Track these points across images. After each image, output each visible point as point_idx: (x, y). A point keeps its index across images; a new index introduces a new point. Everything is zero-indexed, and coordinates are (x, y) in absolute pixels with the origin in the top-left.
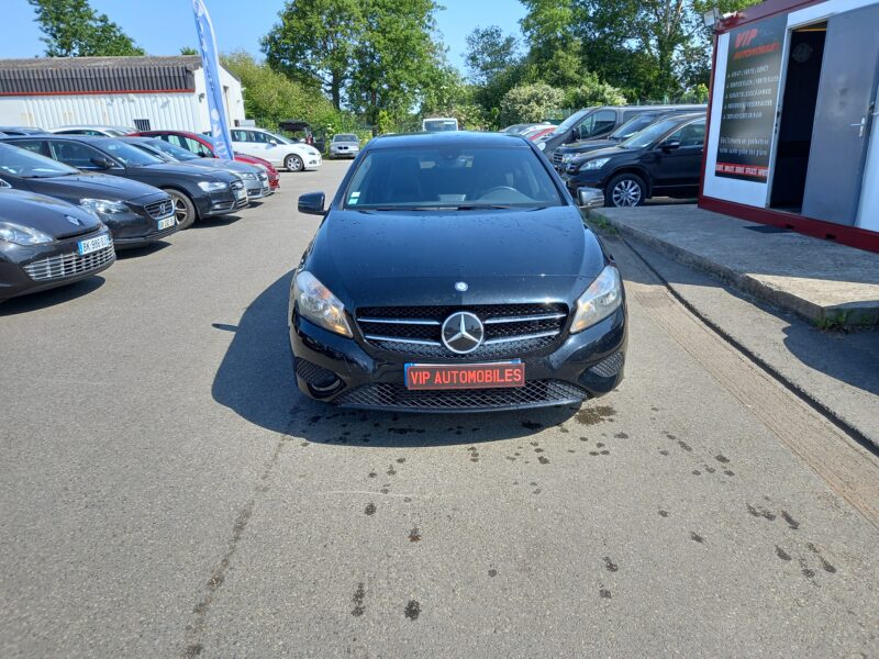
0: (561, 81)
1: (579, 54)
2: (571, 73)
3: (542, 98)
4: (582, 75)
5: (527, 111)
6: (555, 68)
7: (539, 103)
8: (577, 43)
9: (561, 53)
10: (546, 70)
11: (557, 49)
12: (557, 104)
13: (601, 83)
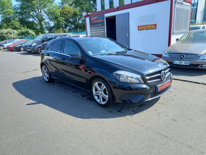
0: (15, 28)
1: (18, 21)
2: (18, 26)
3: (11, 33)
4: (21, 27)
5: (7, 36)
6: (12, 25)
7: (10, 34)
8: (17, 19)
9: (13, 21)
10: (10, 25)
11: (12, 20)
12: (16, 34)
13: (27, 29)
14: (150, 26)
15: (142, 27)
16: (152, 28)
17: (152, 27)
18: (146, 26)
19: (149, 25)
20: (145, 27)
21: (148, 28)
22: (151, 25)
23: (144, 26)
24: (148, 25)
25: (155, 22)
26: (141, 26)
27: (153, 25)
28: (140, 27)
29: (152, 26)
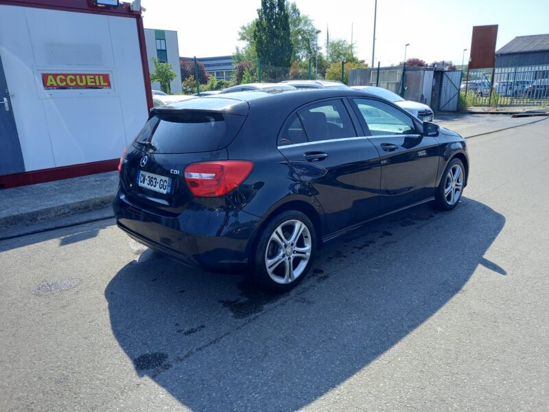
14: (88, 77)
15: (61, 79)
16: (98, 84)
17: (95, 82)
18: (75, 75)
19: (86, 75)
20: (72, 80)
21: (84, 83)
22: (93, 77)
23: (66, 75)
24: (81, 75)
25: (103, 69)
26: (55, 76)
27: (99, 75)
28: (50, 77)
29: (95, 78)
